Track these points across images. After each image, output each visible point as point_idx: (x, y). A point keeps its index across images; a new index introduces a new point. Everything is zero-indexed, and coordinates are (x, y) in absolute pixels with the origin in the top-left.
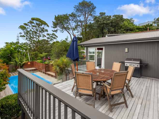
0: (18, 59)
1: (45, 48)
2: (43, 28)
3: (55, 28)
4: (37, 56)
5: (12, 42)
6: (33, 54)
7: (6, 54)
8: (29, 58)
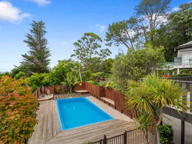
0: (70, 79)
1: (96, 66)
2: (96, 44)
3: (109, 40)
4: (89, 75)
5: (64, 60)
6: (85, 73)
7: (59, 74)
8: (81, 78)
